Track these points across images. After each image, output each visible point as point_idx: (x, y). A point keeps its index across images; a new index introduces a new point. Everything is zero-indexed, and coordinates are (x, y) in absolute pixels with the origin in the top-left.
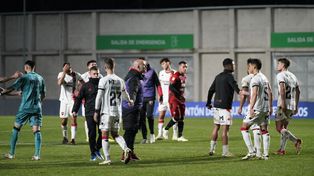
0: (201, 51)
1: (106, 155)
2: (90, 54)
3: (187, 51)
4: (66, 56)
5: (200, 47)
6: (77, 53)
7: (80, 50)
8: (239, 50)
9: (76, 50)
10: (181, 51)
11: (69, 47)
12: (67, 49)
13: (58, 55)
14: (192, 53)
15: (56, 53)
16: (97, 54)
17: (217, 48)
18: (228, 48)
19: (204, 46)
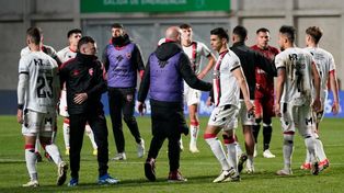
0: (240, 14)
1: (31, 172)
2: (71, 20)
3: (221, 13)
4: (34, 22)
5: (241, 9)
6: (51, 18)
7: (55, 13)
8: (300, 13)
9: (48, 14)
10: (211, 14)
11: (38, 9)
12: (35, 12)
13: (21, 21)
14: (229, 17)
15: (17, 18)
16: (82, 20)
17: (266, 9)
18: (283, 9)
19: (246, 7)
